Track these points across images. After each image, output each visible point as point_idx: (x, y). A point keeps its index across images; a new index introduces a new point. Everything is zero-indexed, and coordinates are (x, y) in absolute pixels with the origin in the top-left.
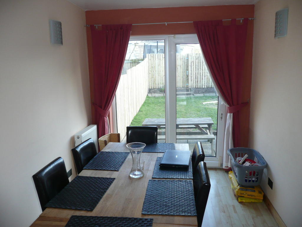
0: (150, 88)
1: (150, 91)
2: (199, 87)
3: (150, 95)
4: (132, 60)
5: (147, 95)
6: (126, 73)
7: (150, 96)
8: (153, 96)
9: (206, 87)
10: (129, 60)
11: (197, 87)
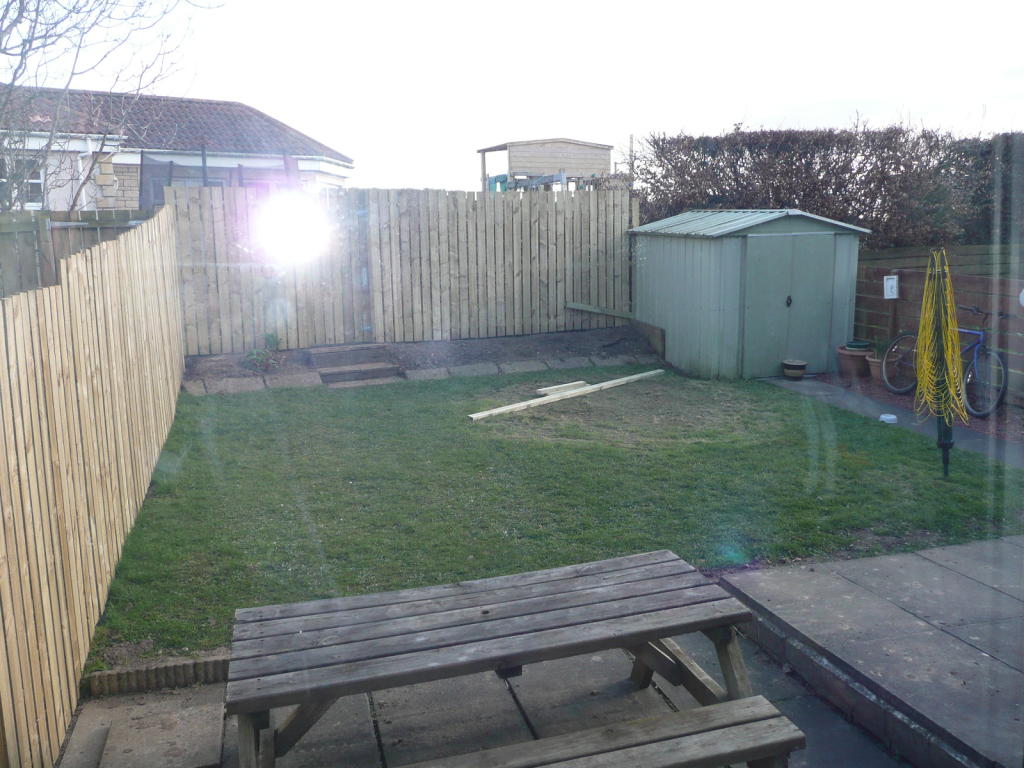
0: (193, 351)
1: (193, 366)
2: (418, 338)
3: (196, 389)
4: (88, 216)
5: (182, 388)
6: (57, 281)
7: (196, 395)
8: (213, 391)
9: (447, 335)
10: (73, 217)
11: (409, 338)
